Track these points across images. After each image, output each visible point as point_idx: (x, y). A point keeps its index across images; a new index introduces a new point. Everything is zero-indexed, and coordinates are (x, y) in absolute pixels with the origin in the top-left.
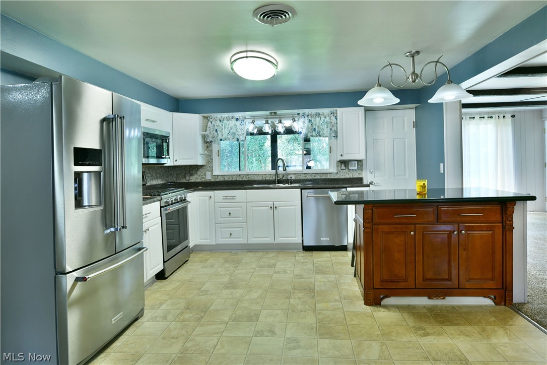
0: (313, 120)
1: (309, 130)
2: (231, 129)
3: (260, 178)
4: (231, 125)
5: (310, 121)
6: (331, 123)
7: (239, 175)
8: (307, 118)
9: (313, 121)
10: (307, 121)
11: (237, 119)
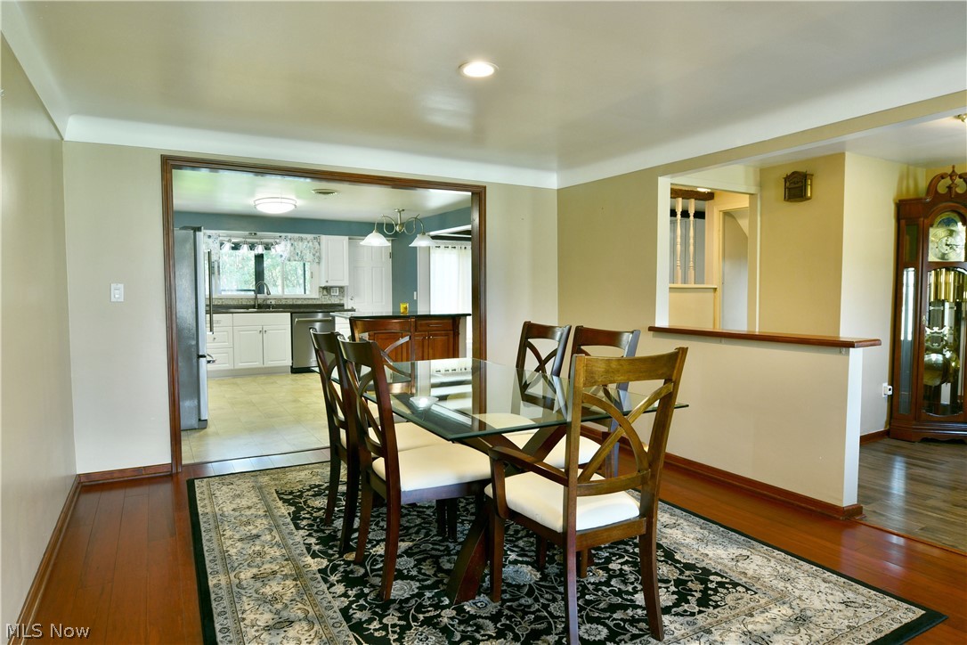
0: (296, 243)
3: (235, 303)
5: (292, 245)
6: (315, 248)
8: (289, 242)
10: (289, 245)
11: (210, 237)
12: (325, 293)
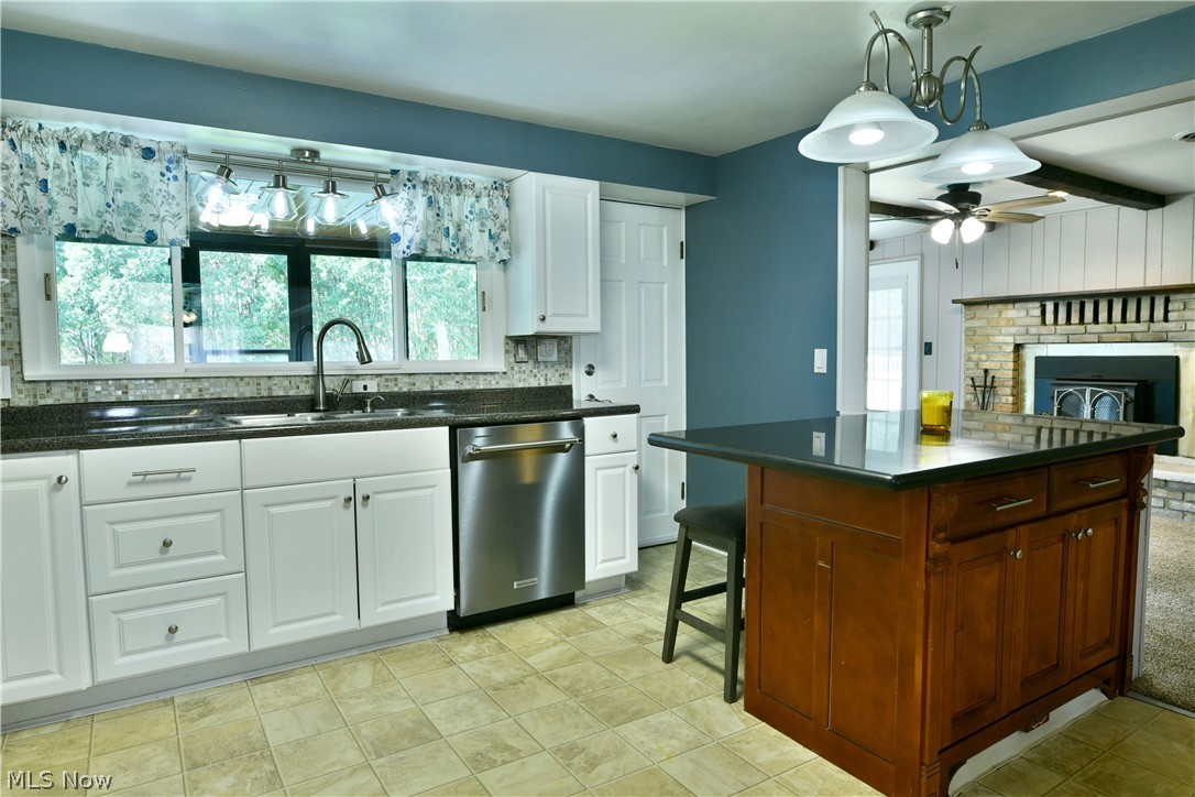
0: (441, 199)
1: (430, 232)
2: (119, 188)
3: (248, 391)
4: (115, 174)
5: (430, 202)
6: (496, 217)
7: (157, 379)
8: (420, 191)
9: (441, 204)
10: (421, 202)
11: (148, 153)
12: (522, 354)
